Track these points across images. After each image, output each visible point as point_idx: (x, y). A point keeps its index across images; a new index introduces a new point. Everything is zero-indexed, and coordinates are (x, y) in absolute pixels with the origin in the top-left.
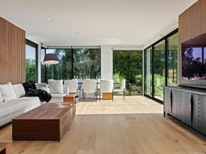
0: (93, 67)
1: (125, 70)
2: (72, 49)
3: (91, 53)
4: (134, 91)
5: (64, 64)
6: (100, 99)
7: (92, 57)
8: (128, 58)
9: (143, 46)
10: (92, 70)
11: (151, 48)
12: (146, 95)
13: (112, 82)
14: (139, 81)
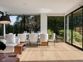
0: (36, 26)
1: (53, 28)
2: (24, 16)
3: (35, 18)
4: (59, 39)
5: (21, 24)
6: (40, 45)
7: (36, 21)
8: (55, 21)
9: (65, 14)
10: (36, 27)
11: (71, 14)
12: (66, 42)
13: (48, 35)
14: (61, 33)
